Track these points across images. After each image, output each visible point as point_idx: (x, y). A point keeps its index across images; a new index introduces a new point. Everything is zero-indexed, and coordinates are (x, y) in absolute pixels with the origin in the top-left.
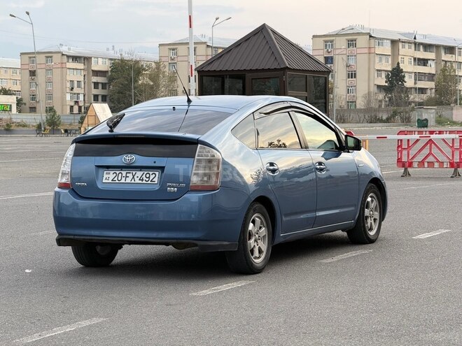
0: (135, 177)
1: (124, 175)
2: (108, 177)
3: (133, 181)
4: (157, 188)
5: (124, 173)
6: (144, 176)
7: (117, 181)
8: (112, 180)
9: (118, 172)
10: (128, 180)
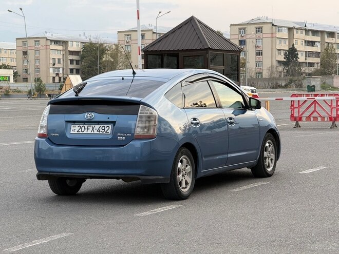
0: (94, 129)
1: (86, 127)
2: (75, 129)
3: (93, 132)
4: (110, 137)
5: (86, 126)
6: (101, 129)
7: (81, 132)
8: (78, 132)
9: (81, 126)
10: (89, 132)
